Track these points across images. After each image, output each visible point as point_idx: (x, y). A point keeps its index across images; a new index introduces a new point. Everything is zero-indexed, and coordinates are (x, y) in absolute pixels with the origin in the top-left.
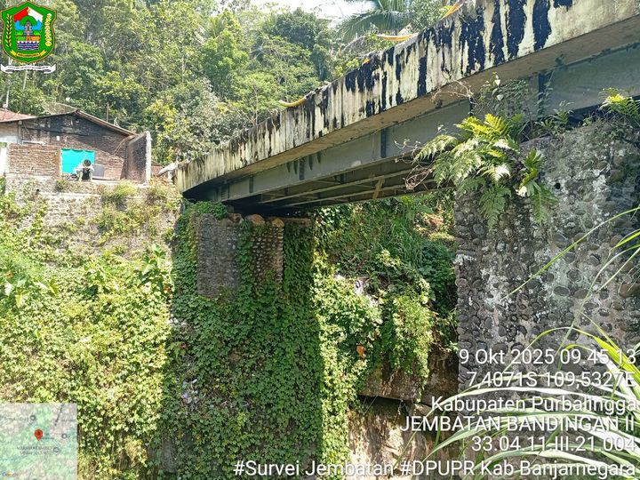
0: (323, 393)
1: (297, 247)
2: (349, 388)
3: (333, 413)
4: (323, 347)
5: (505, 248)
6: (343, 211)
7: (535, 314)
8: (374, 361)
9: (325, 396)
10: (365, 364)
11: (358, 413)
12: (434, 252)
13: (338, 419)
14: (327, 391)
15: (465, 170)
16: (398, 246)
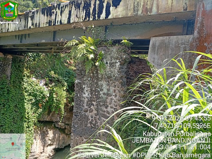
0: (24, 120)
1: (17, 66)
2: (35, 119)
3: (28, 127)
4: (26, 104)
5: (90, 79)
6: (37, 55)
7: (97, 100)
8: (45, 109)
9: (25, 122)
10: (41, 110)
11: (37, 127)
12: (69, 73)
13: (30, 129)
14: (26, 120)
15: (81, 54)
16: (57, 70)
